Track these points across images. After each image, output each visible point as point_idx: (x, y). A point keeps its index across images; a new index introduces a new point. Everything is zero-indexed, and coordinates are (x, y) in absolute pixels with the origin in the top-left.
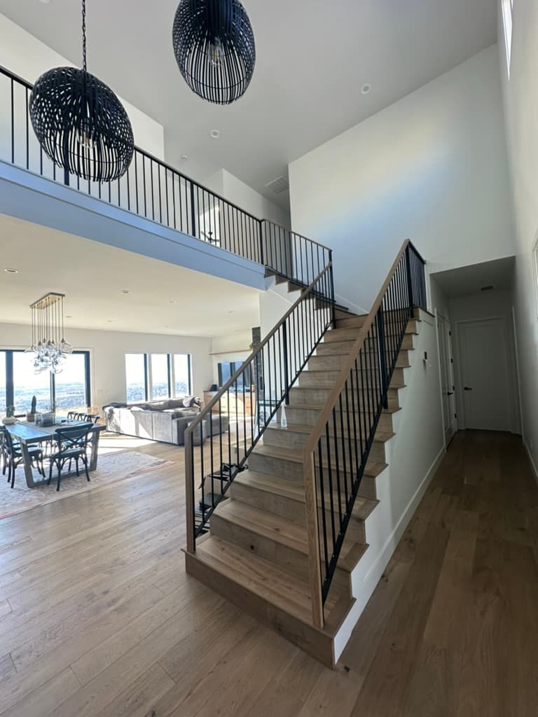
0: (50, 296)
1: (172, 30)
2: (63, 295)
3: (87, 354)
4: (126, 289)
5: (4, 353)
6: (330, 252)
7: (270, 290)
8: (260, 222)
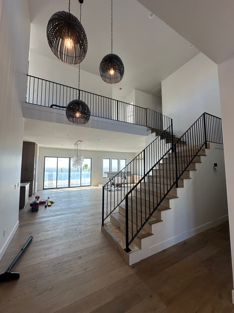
0: (79, 142)
1: (99, 67)
2: (81, 141)
3: (91, 159)
4: (99, 139)
5: (69, 158)
6: (172, 120)
7: (149, 136)
8: (146, 109)
